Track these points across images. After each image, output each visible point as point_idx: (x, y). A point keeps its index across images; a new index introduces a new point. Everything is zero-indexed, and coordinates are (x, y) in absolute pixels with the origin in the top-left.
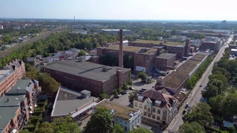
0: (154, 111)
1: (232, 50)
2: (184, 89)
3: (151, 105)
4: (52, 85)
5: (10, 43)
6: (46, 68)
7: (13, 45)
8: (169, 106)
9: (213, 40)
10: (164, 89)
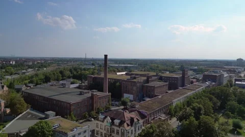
0: (114, 131)
1: (237, 82)
2: (164, 115)
3: (109, 125)
4: (18, 106)
5: (11, 74)
6: (24, 92)
7: (14, 76)
8: (128, 125)
9: (217, 72)
10: (136, 112)
